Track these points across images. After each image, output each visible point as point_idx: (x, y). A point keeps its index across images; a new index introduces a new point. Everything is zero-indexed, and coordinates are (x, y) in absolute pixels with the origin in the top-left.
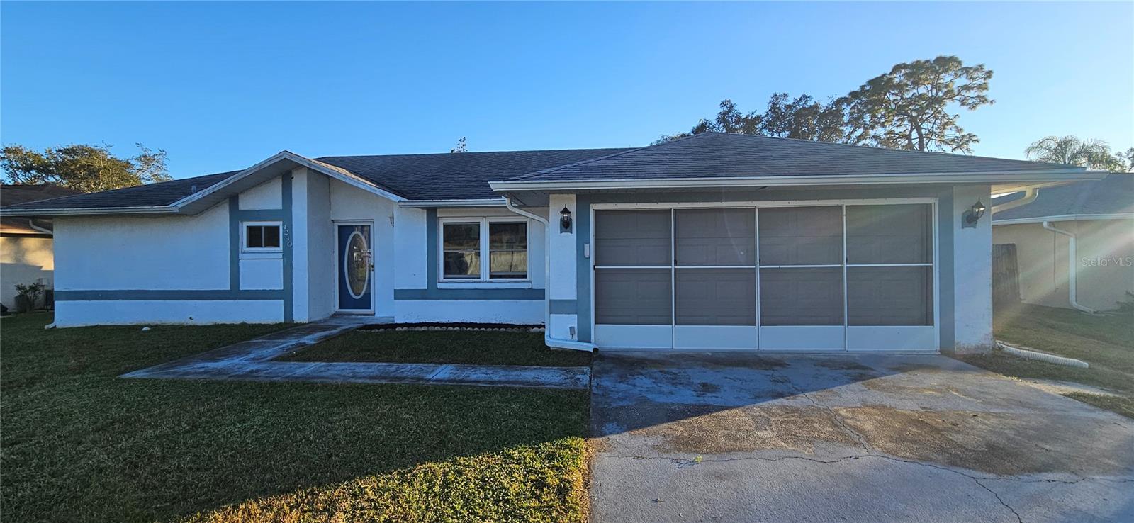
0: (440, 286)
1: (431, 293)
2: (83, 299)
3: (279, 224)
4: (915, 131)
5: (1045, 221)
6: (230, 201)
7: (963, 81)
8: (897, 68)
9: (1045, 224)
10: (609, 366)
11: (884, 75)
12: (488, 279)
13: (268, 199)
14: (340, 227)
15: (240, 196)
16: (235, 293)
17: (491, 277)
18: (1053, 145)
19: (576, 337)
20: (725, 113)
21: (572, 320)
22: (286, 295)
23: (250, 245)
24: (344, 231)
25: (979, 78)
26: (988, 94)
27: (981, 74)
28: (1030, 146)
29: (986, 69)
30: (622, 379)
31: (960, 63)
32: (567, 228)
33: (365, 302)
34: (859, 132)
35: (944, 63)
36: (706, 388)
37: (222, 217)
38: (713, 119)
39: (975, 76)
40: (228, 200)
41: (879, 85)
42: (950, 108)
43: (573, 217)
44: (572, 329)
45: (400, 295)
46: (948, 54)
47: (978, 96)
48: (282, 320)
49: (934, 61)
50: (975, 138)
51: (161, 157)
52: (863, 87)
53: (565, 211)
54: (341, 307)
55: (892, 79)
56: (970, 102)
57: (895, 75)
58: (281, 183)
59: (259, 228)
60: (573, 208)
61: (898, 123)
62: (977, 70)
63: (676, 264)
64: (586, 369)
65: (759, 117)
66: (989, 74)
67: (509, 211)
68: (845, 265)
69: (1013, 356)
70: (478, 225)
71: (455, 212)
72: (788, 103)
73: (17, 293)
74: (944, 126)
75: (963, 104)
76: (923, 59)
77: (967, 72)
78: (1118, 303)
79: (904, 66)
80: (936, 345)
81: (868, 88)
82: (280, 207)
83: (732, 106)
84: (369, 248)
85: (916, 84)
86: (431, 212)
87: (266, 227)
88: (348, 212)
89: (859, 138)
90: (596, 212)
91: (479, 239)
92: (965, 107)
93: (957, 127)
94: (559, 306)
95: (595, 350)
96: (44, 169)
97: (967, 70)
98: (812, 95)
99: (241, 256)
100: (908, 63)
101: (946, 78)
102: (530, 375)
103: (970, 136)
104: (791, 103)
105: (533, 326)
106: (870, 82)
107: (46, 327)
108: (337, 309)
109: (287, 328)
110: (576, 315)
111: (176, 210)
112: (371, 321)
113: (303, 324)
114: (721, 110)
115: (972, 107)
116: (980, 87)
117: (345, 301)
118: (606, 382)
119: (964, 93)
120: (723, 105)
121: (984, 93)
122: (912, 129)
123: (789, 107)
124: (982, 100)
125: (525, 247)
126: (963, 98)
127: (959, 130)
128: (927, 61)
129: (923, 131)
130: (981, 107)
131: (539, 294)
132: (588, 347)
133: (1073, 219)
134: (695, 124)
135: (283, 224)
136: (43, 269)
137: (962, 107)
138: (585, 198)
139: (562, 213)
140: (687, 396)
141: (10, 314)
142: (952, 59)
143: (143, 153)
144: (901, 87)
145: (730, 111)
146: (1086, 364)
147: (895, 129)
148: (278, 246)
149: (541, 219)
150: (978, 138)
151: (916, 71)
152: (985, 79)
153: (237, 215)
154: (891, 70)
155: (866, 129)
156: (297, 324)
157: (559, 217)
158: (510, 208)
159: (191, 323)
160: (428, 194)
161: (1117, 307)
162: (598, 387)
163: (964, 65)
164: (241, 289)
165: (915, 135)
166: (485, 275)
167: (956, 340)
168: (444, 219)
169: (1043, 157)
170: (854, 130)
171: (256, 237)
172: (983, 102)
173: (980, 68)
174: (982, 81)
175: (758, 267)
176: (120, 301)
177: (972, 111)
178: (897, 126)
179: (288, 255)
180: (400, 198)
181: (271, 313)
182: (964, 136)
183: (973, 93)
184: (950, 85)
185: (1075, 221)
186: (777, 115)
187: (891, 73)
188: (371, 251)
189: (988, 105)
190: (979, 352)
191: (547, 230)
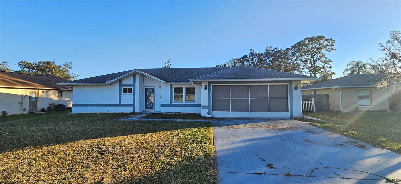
0: (173, 103)
1: (171, 105)
2: (80, 106)
3: (132, 87)
4: (312, 58)
5: (333, 87)
6: (119, 82)
7: (326, 43)
8: (306, 39)
9: (333, 89)
10: (216, 119)
11: (302, 41)
12: (185, 101)
13: (130, 81)
14: (146, 88)
15: (122, 80)
16: (120, 105)
17: (186, 101)
18: (355, 63)
19: (208, 114)
20: (251, 53)
21: (207, 110)
22: (133, 105)
23: (124, 93)
24: (147, 89)
25: (331, 42)
26: (334, 47)
27: (331, 41)
28: (348, 63)
29: (333, 40)
30: (218, 121)
31: (325, 38)
32: (206, 89)
33: (152, 108)
34: (295, 58)
35: (320, 38)
36: (235, 122)
37: (118, 85)
38: (248, 55)
39: (330, 42)
40: (119, 81)
41: (300, 44)
42: (323, 51)
43: (208, 87)
44: (207, 112)
45: (162, 105)
46: (321, 35)
47: (331, 48)
48: (132, 112)
49: (317, 37)
50: (331, 61)
51: (70, 64)
52: (295, 45)
53: (206, 85)
54: (145, 109)
55: (304, 42)
56: (329, 49)
57: (305, 41)
58: (133, 77)
59: (127, 88)
60: (207, 85)
61: (308, 55)
62: (330, 40)
63: (231, 98)
64: (211, 120)
65: (262, 54)
66: (334, 41)
67: (192, 85)
68: (269, 98)
69: (306, 118)
70: (183, 88)
71: (177, 85)
72: (272, 50)
73: (49, 106)
74: (321, 57)
75: (327, 50)
76: (314, 36)
77: (327, 41)
78: (353, 110)
79: (308, 38)
80: (289, 116)
81: (296, 45)
82: (132, 83)
83: (253, 51)
84: (153, 94)
85: (312, 44)
86: (171, 85)
87: (128, 88)
88: (148, 84)
89: (295, 60)
90: (213, 85)
91: (183, 92)
92: (328, 51)
93: (325, 57)
94: (204, 107)
95: (213, 117)
96: (33, 68)
97: (327, 40)
98: (279, 47)
99: (122, 95)
100: (309, 37)
101: (321, 42)
102: (199, 120)
103: (329, 60)
104: (272, 49)
105: (197, 113)
106: (297, 43)
107: (70, 113)
108: (144, 109)
109: (134, 114)
110: (208, 109)
111: (108, 84)
112: (154, 112)
113: (138, 113)
114: (250, 52)
115: (330, 51)
116: (331, 45)
117: (147, 107)
118: (215, 121)
119: (327, 47)
120: (251, 50)
121: (333, 47)
122: (311, 58)
123: (272, 51)
124: (332, 49)
125: (195, 94)
126: (327, 48)
127: (326, 58)
128: (315, 37)
129: (315, 59)
130: (332, 51)
131: (199, 105)
132: (211, 116)
133: (339, 87)
134: (242, 56)
135: (133, 87)
136: (53, 99)
137: (327, 51)
138: (210, 83)
139: (205, 86)
140: (232, 123)
141: (46, 111)
142: (322, 37)
143: (65, 63)
144: (306, 45)
145: (253, 52)
146: (321, 120)
147: (307, 57)
148: (131, 93)
149: (200, 87)
150: (332, 61)
151: (312, 40)
152: (333, 43)
153: (121, 85)
154: (304, 39)
155: (297, 57)
156: (136, 113)
157: (204, 87)
158: (193, 85)
159: (108, 112)
160: (171, 80)
161: (353, 111)
162: (214, 122)
163: (326, 38)
164: (122, 104)
165: (312, 60)
166: (184, 100)
167: (294, 115)
168: (174, 87)
169: (352, 67)
170: (293, 58)
171: (126, 91)
172: (333, 50)
173: (331, 39)
174: (332, 43)
175: (249, 98)
176: (90, 107)
177: (330, 52)
178: (308, 56)
179: (134, 95)
180: (164, 81)
181: (129, 110)
182: (327, 60)
183: (329, 47)
184: (322, 44)
185: (339, 88)
186: (268, 54)
187: (304, 40)
188: (154, 94)
189: (334, 50)
190: (299, 117)
191: (201, 90)
